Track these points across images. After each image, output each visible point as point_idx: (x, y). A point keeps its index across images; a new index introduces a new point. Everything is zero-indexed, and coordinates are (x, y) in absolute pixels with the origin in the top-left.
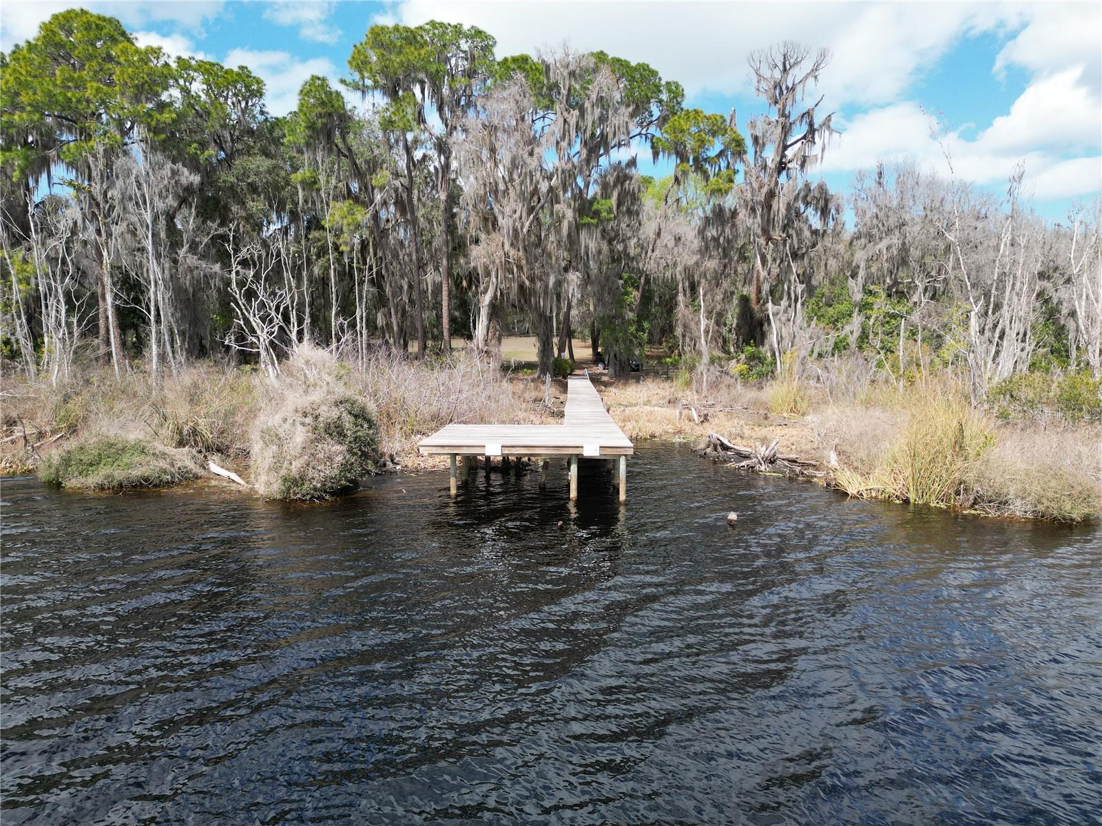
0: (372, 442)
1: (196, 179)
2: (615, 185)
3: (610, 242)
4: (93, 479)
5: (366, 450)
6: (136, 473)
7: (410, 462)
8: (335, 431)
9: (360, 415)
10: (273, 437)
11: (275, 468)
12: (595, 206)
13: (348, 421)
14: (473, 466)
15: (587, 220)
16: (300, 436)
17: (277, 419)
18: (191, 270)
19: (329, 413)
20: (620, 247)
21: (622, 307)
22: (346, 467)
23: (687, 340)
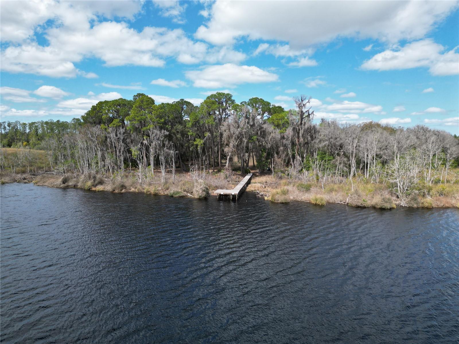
0: (208, 192)
1: (168, 133)
2: (259, 130)
3: (259, 142)
4: (177, 195)
5: (208, 193)
6: (182, 195)
7: (212, 194)
8: (204, 191)
9: (207, 189)
10: (197, 191)
11: (198, 195)
12: (252, 138)
13: (206, 190)
14: (220, 195)
15: (250, 141)
16: (201, 191)
17: (198, 189)
18: (167, 152)
19: (204, 189)
20: (261, 143)
21: (261, 157)
22: (205, 195)
23: (277, 165)
